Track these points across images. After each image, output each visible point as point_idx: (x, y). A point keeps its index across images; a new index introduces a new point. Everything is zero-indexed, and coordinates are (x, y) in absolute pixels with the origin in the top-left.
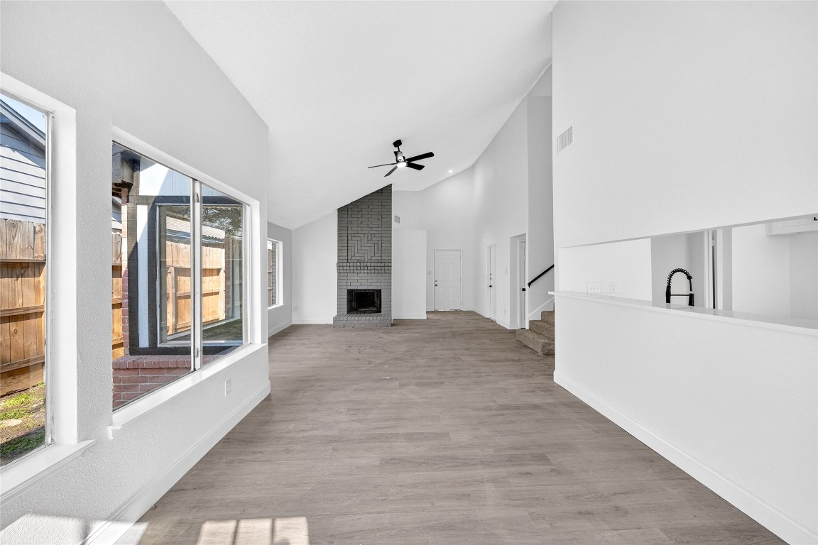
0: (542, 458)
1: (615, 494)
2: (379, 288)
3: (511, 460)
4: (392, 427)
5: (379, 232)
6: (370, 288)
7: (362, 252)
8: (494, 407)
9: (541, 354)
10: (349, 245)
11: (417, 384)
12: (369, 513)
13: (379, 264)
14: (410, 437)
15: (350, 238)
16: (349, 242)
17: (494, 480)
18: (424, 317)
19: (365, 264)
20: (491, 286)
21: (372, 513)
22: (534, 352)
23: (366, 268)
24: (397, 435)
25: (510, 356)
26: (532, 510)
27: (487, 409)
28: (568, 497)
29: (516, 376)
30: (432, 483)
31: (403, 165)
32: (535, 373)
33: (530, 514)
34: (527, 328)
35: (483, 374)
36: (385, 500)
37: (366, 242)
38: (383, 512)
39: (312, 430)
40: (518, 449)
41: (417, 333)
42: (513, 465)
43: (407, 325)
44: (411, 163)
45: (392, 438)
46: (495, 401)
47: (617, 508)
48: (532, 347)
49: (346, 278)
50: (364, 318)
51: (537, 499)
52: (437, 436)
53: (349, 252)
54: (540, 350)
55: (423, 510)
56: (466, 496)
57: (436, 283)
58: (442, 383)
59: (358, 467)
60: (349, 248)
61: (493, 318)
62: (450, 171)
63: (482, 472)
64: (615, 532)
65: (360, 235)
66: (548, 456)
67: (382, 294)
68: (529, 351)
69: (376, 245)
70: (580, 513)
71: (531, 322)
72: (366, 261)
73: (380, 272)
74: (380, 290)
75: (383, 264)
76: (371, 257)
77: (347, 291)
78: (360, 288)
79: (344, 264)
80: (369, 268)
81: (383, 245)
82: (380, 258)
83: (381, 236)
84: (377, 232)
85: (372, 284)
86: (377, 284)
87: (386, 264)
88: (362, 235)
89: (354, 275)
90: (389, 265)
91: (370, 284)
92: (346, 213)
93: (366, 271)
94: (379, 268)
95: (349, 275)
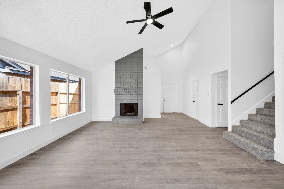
2: (137, 103)
6: (132, 103)
7: (128, 84)
10: (121, 80)
13: (136, 90)
15: (121, 77)
19: (129, 90)
20: (194, 101)
23: (129, 92)
34: (230, 130)
37: (130, 78)
49: (119, 97)
50: (128, 119)
53: (121, 84)
57: (164, 100)
60: (121, 82)
62: (172, 45)
65: (126, 75)
67: (138, 105)
69: (135, 80)
72: (130, 88)
73: (137, 94)
74: (137, 104)
75: (138, 90)
76: (132, 86)
77: (120, 104)
78: (126, 102)
79: (118, 90)
80: (131, 92)
81: (138, 80)
82: (137, 87)
83: (137, 75)
84: (135, 73)
85: (133, 101)
86: (136, 101)
87: (140, 90)
88: (128, 75)
89: (123, 95)
90: (142, 90)
91: (132, 100)
92: (119, 63)
93: (130, 94)
94: (136, 92)
95: (121, 95)
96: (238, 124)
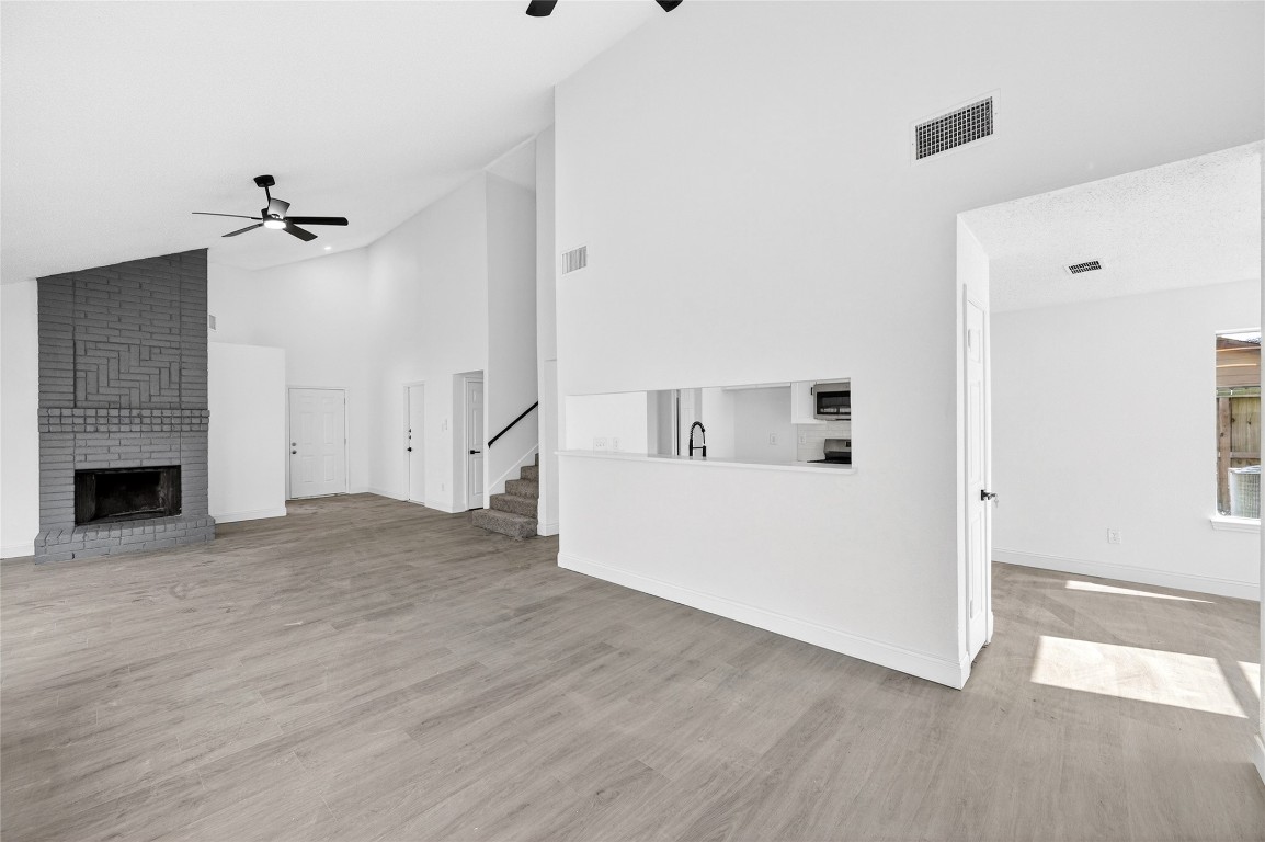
0: (604, 648)
1: (682, 652)
2: (176, 463)
3: (576, 661)
4: (380, 687)
5: (174, 345)
6: (146, 463)
7: (123, 384)
8: (511, 614)
9: (519, 538)
10: (78, 367)
11: (368, 618)
12: (454, 793)
13: (177, 413)
14: (423, 688)
15: (80, 351)
16: (79, 360)
17: (574, 688)
18: (282, 511)
19: (135, 412)
20: (410, 449)
21: (457, 792)
22: (508, 537)
23: (137, 420)
24: (403, 693)
25: (482, 548)
26: (629, 696)
27: (504, 618)
28: (650, 671)
29: (509, 571)
30: (505, 723)
31: (277, 226)
32: (531, 562)
33: (630, 700)
34: (486, 505)
35: (463, 579)
36: (460, 769)
37: (134, 363)
38: (470, 783)
39: (212, 750)
40: (573, 648)
41: (287, 542)
42: (581, 665)
43: (252, 531)
44: (296, 226)
45: (396, 700)
46: (506, 608)
47: (691, 662)
48: (502, 531)
49: (70, 443)
50: (138, 530)
51: (626, 685)
52: (465, 671)
53: (81, 384)
54: (517, 533)
55: (521, 754)
56: (556, 716)
57: (293, 448)
58: (411, 605)
59: (376, 757)
60: (79, 374)
61: (414, 498)
62: (328, 248)
63: (557, 685)
64: (701, 681)
65: (116, 347)
66: (608, 642)
67: (183, 474)
68: (500, 537)
69: (165, 373)
70: (669, 679)
71: (493, 498)
72: (135, 402)
73: (178, 428)
74: (178, 468)
75: (187, 413)
76: (150, 396)
77: (73, 474)
78: (114, 465)
79: (66, 412)
80: (147, 421)
81: (184, 372)
82: (177, 400)
83: (178, 352)
84: (168, 344)
85: (154, 455)
86: (170, 455)
87: (197, 413)
88: (121, 348)
89: (97, 435)
90: (203, 413)
91: (148, 455)
92: (71, 292)
93: (137, 428)
94: (178, 421)
95: (78, 436)
96: (503, 491)
